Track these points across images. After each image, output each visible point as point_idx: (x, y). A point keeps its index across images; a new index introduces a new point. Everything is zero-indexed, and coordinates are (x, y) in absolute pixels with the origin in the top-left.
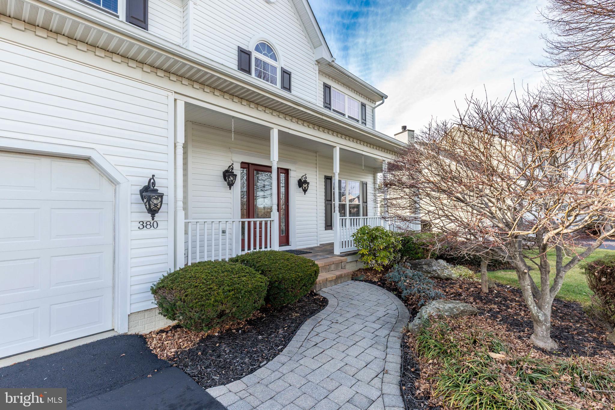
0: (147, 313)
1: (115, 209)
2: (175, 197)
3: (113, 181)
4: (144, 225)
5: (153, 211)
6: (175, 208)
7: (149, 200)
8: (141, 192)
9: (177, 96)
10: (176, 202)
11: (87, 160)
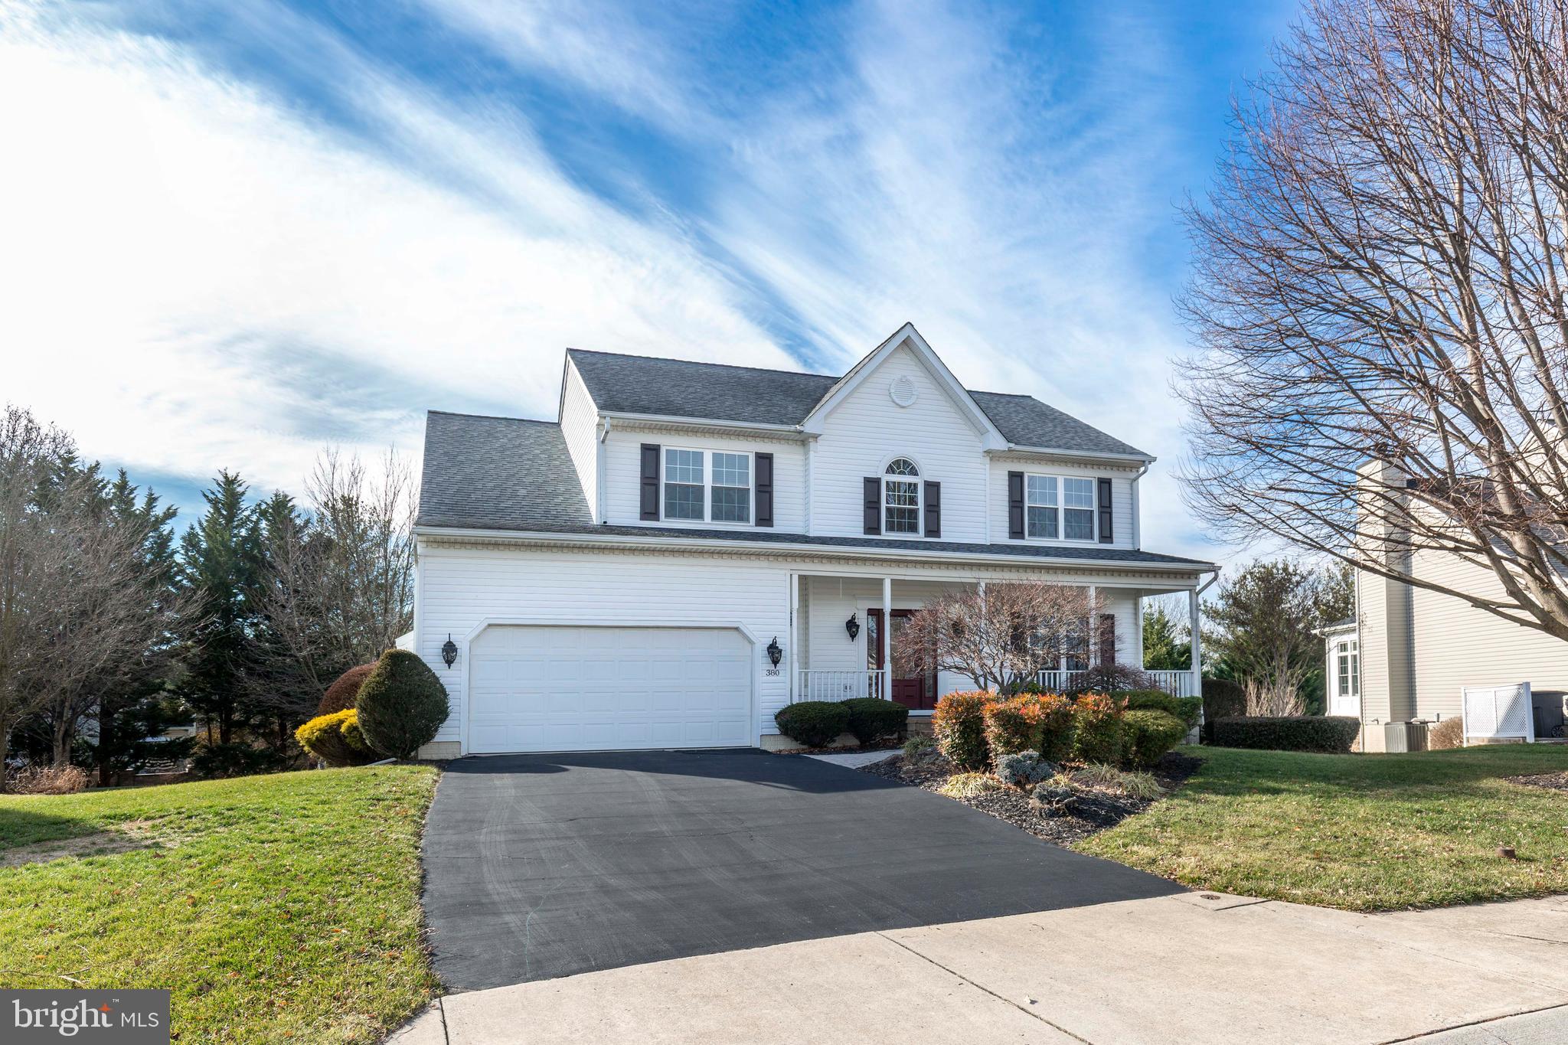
0: (772, 737)
1: (752, 663)
2: (791, 651)
3: (751, 642)
4: (770, 673)
5: (775, 662)
6: (792, 660)
7: (773, 654)
8: (768, 648)
9: (792, 572)
10: (792, 654)
11: (737, 629)
